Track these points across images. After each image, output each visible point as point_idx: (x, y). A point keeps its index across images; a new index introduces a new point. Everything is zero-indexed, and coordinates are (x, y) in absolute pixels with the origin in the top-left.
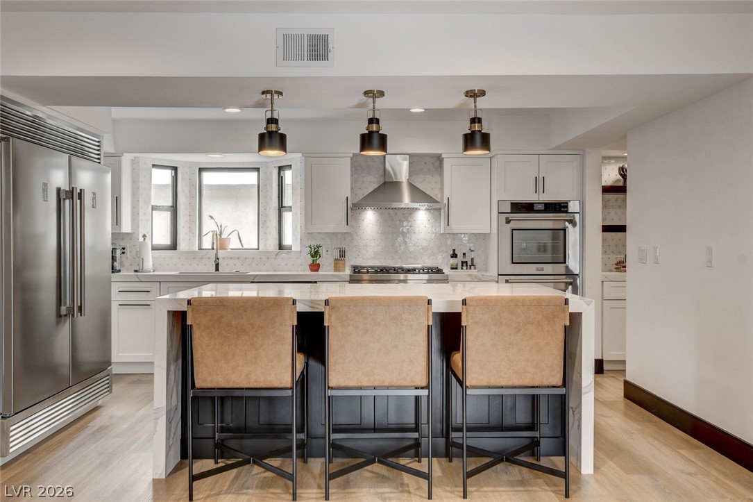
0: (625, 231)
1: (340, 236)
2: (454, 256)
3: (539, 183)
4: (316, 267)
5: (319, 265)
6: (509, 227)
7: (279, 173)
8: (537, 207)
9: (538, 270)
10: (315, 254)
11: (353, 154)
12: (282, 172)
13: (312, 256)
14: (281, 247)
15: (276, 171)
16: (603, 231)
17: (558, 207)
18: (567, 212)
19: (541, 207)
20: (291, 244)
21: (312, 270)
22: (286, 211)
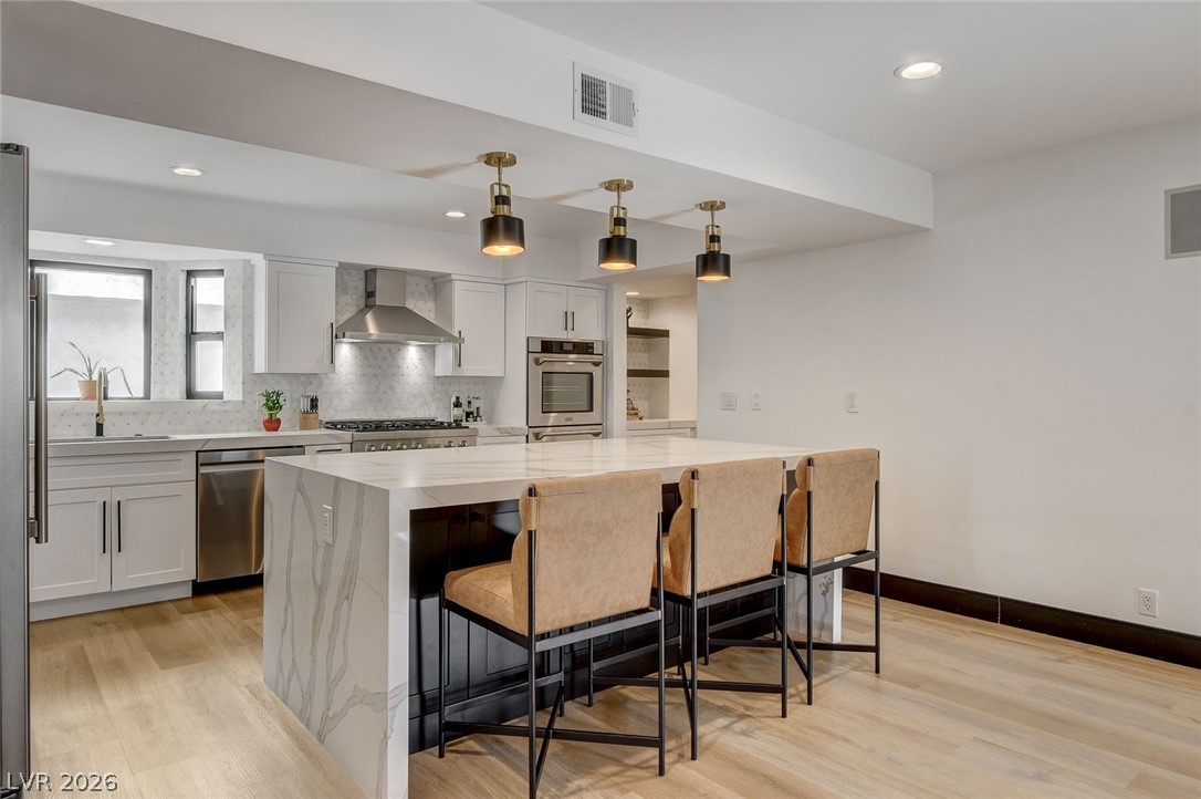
0: (668, 376)
1: (303, 379)
2: (458, 404)
3: (568, 319)
4: (274, 425)
5: (279, 421)
6: (540, 370)
7: (188, 281)
8: (566, 347)
9: (567, 420)
10: (273, 403)
11: (340, 263)
12: (193, 280)
13: (270, 409)
14: (190, 394)
15: (183, 277)
16: (628, 376)
17: (584, 348)
18: (593, 354)
19: (570, 347)
20: (220, 389)
21: (268, 430)
22: (201, 339)
